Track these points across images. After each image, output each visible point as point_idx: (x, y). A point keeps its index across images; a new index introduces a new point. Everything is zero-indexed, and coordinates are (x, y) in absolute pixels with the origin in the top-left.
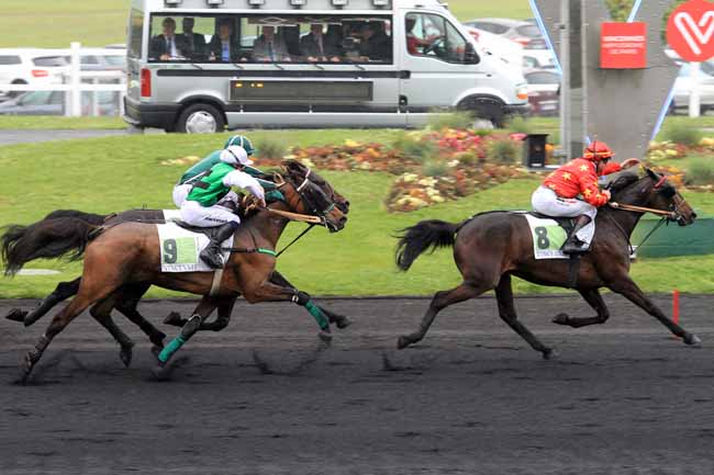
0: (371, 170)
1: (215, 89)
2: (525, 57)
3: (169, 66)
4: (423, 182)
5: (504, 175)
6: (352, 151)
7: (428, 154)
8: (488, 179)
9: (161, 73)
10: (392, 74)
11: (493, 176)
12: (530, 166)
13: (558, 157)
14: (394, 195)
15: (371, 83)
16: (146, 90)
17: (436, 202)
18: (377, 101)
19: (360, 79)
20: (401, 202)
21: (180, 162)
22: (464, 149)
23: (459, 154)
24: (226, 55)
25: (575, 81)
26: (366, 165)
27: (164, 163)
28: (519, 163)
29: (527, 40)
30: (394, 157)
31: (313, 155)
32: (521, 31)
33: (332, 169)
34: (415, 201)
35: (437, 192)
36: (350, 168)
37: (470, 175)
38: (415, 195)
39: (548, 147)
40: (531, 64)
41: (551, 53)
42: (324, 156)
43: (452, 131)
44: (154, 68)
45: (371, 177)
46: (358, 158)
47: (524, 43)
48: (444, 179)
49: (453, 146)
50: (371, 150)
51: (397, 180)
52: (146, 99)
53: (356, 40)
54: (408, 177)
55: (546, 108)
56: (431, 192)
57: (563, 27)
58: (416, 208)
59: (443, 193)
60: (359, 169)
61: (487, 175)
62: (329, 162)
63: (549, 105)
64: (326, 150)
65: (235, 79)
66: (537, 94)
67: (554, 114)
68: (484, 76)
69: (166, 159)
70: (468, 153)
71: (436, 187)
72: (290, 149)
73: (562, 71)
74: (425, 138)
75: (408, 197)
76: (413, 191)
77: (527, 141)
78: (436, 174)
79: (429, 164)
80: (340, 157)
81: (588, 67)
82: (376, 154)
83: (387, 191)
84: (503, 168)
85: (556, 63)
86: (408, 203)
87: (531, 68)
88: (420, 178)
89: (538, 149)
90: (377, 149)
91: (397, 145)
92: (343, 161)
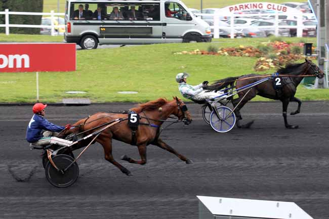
0: (249, 56)
1: (95, 30)
2: (304, 16)
3: (78, 22)
4: (267, 60)
5: (297, 58)
6: (242, 49)
7: (269, 50)
8: (291, 59)
9: (75, 24)
10: (160, 24)
11: (293, 58)
12: (306, 55)
13: (316, 52)
14: (257, 65)
15: (151, 28)
16: (69, 30)
17: (272, 68)
18: (154, 34)
19: (148, 26)
20: (260, 67)
21: (181, 53)
22: (282, 49)
23: (280, 50)
24: (99, 17)
25: (322, 24)
26: (247, 54)
27: (175, 54)
28: (302, 53)
29: (304, 10)
30: (257, 51)
31: (229, 50)
32: (301, 7)
33: (235, 56)
34: (265, 67)
35: (272, 64)
36: (241, 56)
37: (284, 58)
38: (265, 65)
39: (312, 48)
40: (305, 19)
41: (313, 14)
42: (232, 51)
43: (278, 42)
44: (72, 22)
45: (249, 59)
46: (244, 52)
47: (303, 11)
48: (275, 59)
49: (278, 48)
50: (249, 49)
51: (258, 60)
52: (69, 34)
53: (147, 12)
54: (262, 59)
55: (311, 34)
56: (271, 64)
57: (318, 5)
58: (265, 70)
59: (275, 64)
60: (245, 56)
61: (290, 58)
62: (234, 53)
63: (312, 33)
64: (233, 49)
65: (101, 26)
66: (307, 29)
67: (315, 36)
68: (194, 25)
69: (175, 52)
70: (284, 50)
71: (272, 62)
72: (220, 49)
73: (317, 21)
74: (268, 45)
75: (262, 66)
76: (264, 63)
77: (305, 46)
78: (272, 57)
79: (270, 54)
80: (238, 52)
81: (327, 19)
82: (251, 50)
83: (255, 64)
84: (296, 55)
85: (315, 18)
86: (262, 68)
87: (305, 20)
88: (267, 59)
89: (309, 48)
90: (251, 49)
91: (258, 47)
92: (239, 53)
